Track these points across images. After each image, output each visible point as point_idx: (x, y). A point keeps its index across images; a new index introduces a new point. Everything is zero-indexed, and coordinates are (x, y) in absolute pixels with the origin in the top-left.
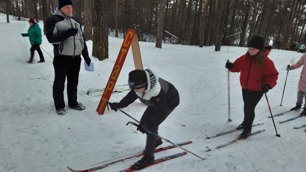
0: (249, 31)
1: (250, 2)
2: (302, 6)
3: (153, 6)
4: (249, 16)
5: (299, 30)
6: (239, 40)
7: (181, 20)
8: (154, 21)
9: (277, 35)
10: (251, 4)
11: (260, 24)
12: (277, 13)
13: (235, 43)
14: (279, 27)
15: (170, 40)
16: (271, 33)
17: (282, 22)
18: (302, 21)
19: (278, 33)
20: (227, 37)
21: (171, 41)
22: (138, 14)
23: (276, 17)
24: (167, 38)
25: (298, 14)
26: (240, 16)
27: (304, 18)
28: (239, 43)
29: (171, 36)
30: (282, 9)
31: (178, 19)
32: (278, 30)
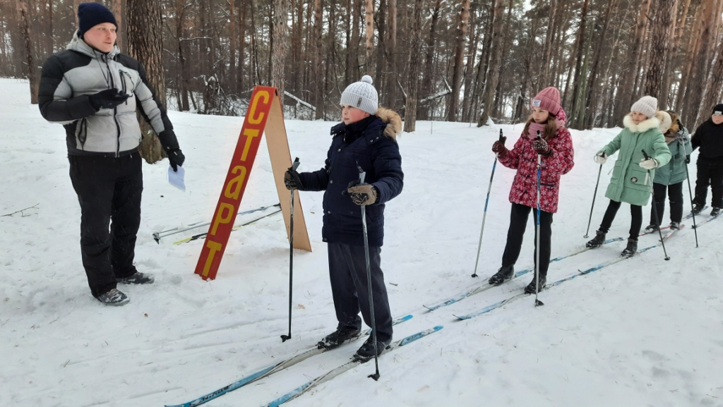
0: (463, 87)
1: (462, 25)
2: (562, 32)
3: (244, 32)
4: (462, 55)
5: (560, 83)
6: (444, 107)
7: (318, 64)
8: (248, 68)
9: (520, 95)
10: (465, 29)
11: (490, 71)
12: (515, 48)
13: (436, 114)
14: (523, 77)
15: (292, 110)
16: (508, 91)
17: (528, 67)
18: (565, 63)
19: (521, 89)
20: (422, 101)
21: (295, 112)
22: (209, 49)
23: (514, 56)
24: (287, 107)
25: (557, 49)
26: (442, 55)
27: (568, 57)
28: (443, 115)
29: (296, 102)
30: (525, 39)
31: (308, 61)
32: (521, 83)
